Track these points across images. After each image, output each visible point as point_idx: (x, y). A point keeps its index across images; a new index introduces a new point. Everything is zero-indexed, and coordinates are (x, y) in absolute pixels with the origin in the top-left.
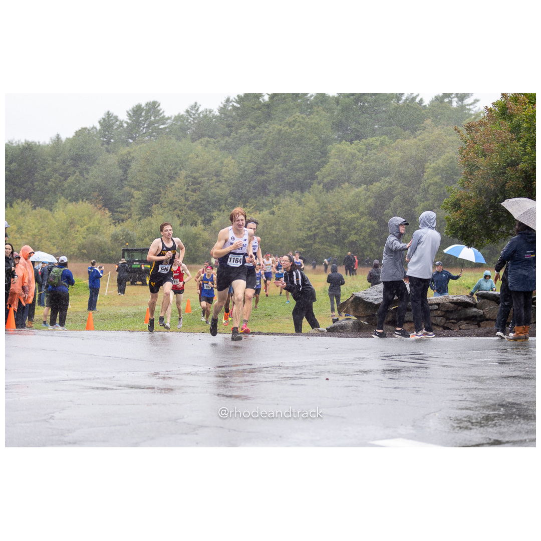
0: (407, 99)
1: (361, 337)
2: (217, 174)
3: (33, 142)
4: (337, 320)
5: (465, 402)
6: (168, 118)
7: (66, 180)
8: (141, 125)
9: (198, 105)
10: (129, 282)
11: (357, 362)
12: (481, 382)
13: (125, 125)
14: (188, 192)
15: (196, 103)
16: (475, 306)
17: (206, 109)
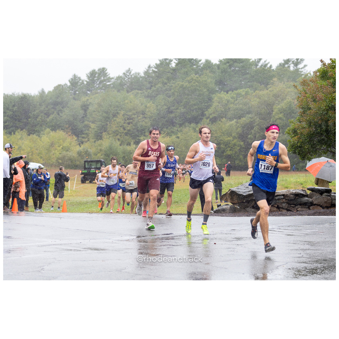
0: (262, 65)
1: (235, 216)
2: (143, 113)
3: (27, 94)
4: (220, 205)
5: (303, 258)
6: (112, 78)
7: (48, 117)
8: (95, 82)
9: (131, 69)
10: (89, 182)
11: (233, 232)
12: (312, 245)
13: (85, 83)
14: (125, 125)
15: (129, 68)
16: (307, 196)
17: (136, 72)
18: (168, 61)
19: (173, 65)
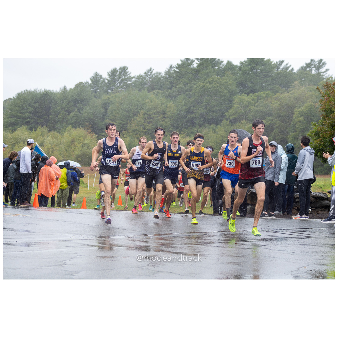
3: (49, 90)
6: (133, 77)
7: (69, 114)
8: (116, 81)
13: (106, 81)
14: (145, 124)
15: (151, 68)
16: (327, 199)
17: (157, 72)
18: (189, 62)
19: (195, 65)
